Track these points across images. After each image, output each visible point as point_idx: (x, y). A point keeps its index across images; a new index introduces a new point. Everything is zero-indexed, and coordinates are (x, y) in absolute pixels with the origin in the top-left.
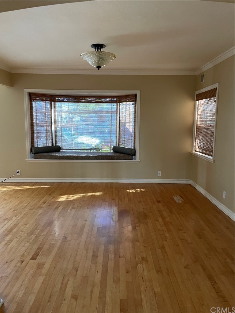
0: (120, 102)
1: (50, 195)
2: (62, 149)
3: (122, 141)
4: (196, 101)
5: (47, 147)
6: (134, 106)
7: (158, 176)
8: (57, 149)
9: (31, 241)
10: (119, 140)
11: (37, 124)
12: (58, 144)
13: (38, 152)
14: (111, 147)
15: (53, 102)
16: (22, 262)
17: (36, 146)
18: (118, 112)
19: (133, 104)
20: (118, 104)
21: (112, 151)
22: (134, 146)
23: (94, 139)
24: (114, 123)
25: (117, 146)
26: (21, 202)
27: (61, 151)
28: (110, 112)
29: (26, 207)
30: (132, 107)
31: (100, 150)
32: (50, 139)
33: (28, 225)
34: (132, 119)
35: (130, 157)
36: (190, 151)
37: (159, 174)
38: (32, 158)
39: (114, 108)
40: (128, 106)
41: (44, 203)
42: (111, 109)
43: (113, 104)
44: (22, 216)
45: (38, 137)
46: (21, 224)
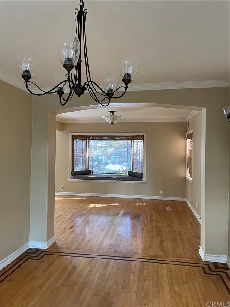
0: (133, 140)
1: (82, 202)
2: (92, 173)
3: (135, 167)
4: (187, 139)
5: (82, 171)
6: (142, 142)
7: (161, 194)
8: (89, 173)
9: (69, 222)
10: (133, 167)
11: (76, 155)
12: (90, 169)
13: (76, 174)
14: (127, 172)
15: (87, 140)
16: (65, 229)
17: (75, 170)
18: (132, 147)
19: (142, 141)
20: (132, 141)
21: (128, 175)
22: (143, 171)
23: (115, 165)
24: (129, 155)
25: (132, 171)
26: (64, 206)
27: (92, 174)
28: (127, 146)
29: (67, 208)
30: (141, 143)
31: (119, 174)
32: (84, 165)
33: (68, 216)
34: (141, 152)
35: (139, 179)
36: (184, 176)
37: (161, 192)
38: (72, 178)
39: (129, 144)
40: (139, 143)
41: (78, 206)
42: (127, 144)
43: (128, 141)
44: (64, 212)
45: (76, 164)
46: (64, 215)
